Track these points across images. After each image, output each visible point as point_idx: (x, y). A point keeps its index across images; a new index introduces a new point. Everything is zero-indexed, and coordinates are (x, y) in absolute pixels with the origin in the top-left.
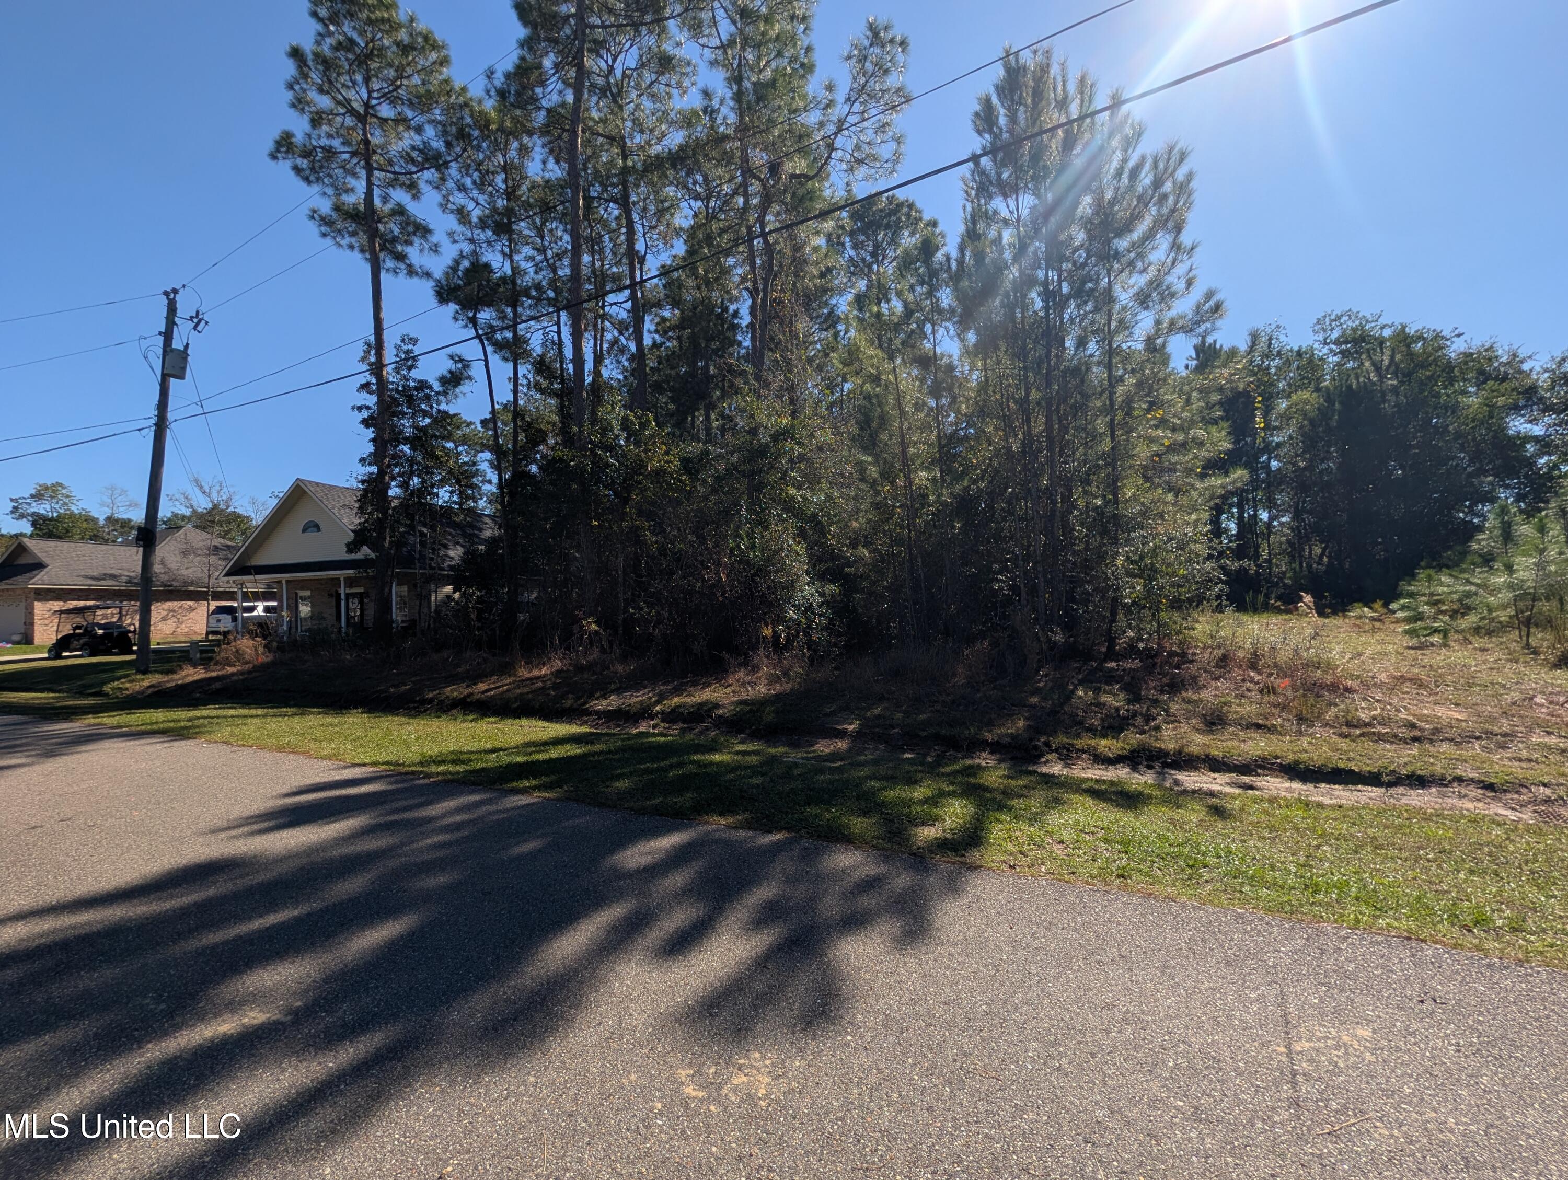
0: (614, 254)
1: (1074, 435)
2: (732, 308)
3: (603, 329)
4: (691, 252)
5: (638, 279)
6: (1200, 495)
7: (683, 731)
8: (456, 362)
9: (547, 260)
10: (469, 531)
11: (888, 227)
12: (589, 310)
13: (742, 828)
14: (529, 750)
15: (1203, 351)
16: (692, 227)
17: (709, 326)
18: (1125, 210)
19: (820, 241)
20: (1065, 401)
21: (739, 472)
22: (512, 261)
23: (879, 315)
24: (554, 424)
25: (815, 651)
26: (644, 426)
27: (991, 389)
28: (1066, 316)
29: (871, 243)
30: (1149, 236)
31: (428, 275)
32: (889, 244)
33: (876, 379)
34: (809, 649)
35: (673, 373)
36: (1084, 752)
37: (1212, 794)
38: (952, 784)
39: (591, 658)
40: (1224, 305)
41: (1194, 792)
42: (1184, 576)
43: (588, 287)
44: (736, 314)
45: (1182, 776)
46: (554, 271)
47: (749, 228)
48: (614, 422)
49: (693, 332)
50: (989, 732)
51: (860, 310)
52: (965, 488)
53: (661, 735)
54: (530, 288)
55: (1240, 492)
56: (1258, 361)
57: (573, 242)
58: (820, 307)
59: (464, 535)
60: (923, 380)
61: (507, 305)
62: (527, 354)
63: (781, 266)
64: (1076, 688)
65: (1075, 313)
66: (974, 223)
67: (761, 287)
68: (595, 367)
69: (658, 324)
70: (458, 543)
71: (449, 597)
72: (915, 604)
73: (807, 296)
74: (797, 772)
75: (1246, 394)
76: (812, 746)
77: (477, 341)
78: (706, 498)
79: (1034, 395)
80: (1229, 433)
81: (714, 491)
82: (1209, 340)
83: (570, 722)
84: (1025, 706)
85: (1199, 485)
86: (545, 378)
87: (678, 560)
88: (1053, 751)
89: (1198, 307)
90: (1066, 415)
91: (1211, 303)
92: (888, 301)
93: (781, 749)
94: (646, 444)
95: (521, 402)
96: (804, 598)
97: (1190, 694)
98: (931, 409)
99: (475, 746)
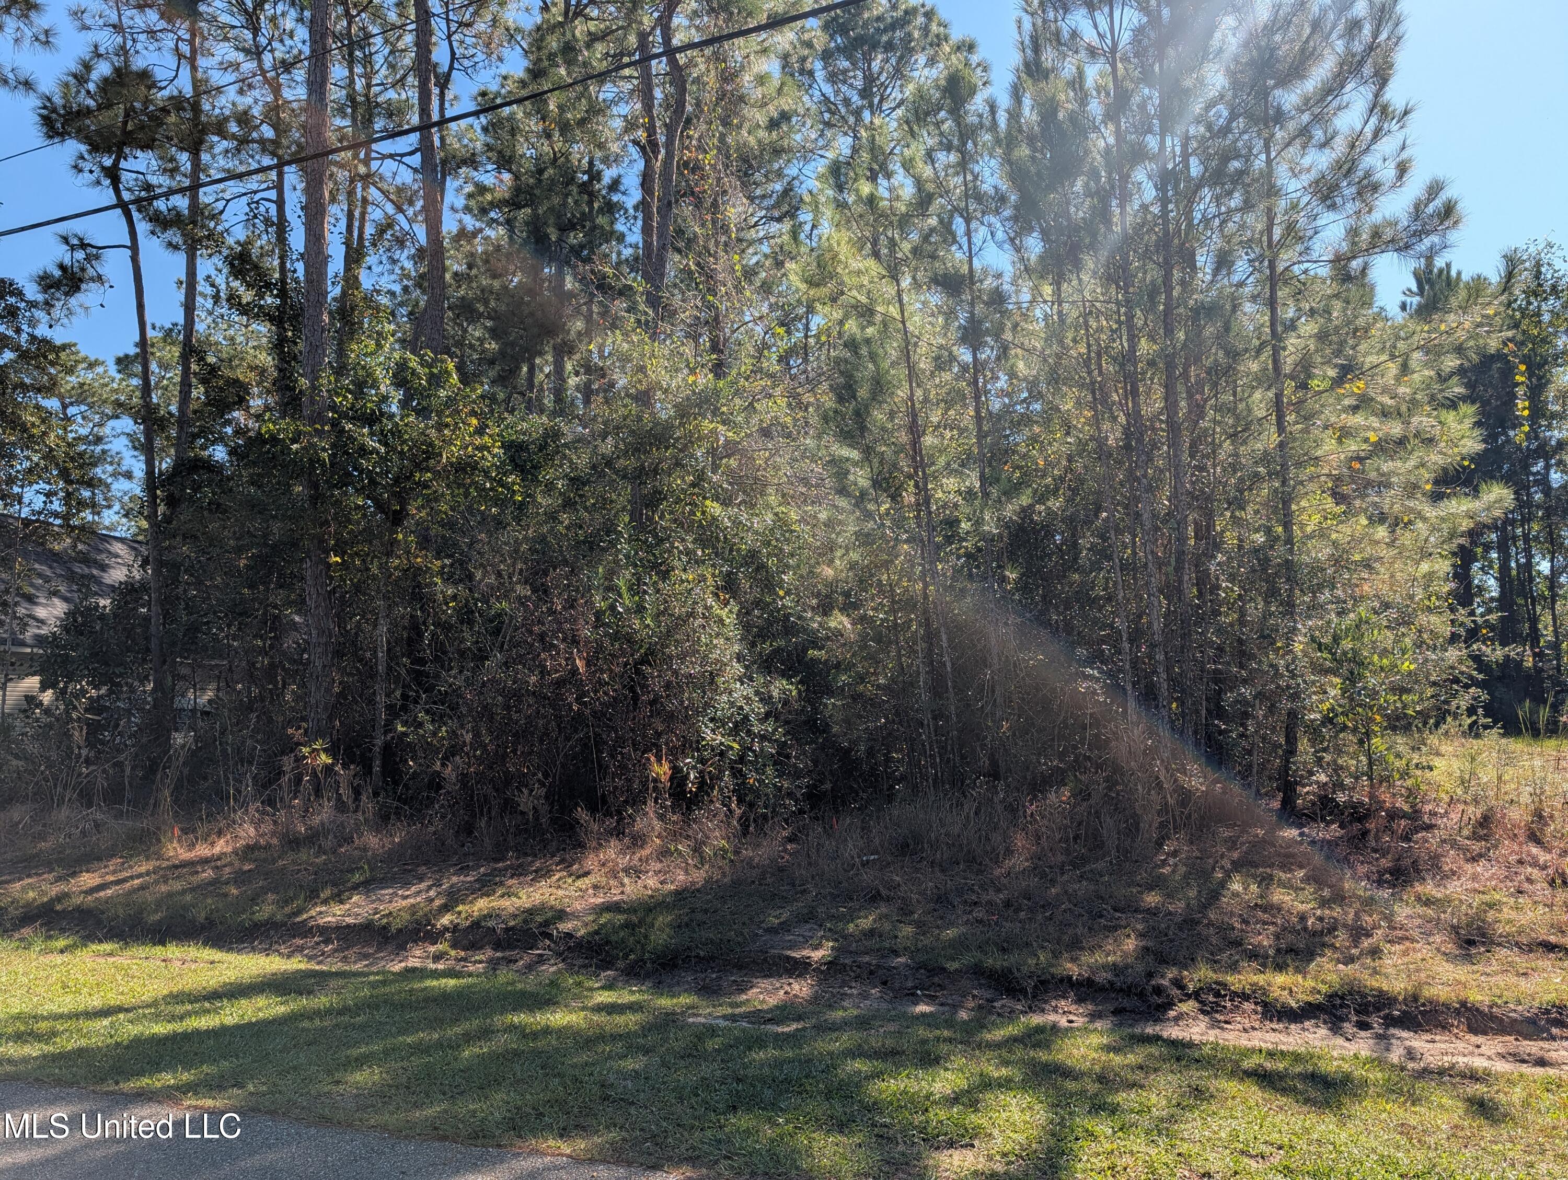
0: (392, 67)
1: (1215, 421)
2: (608, 175)
3: (365, 201)
4: (536, 73)
5: (435, 117)
6: (1434, 529)
7: (494, 965)
8: (73, 248)
9: (264, 72)
10: (79, 569)
11: (889, 47)
12: (341, 166)
13: (604, 1161)
14: (180, 1009)
15: (1429, 281)
16: (539, 28)
17: (565, 204)
18: (1292, 41)
19: (771, 66)
20: (1198, 360)
21: (617, 472)
22: (194, 68)
23: (871, 201)
24: (262, 372)
25: (751, 805)
26: (436, 380)
27: (1070, 335)
28: (1198, 216)
29: (859, 74)
30: (1334, 87)
31: (27, 85)
32: (892, 77)
33: (866, 313)
34: (740, 801)
35: (496, 284)
36: (1245, 997)
37: (1473, 1076)
38: (1006, 1063)
39: (317, 820)
40: (1459, 206)
41: (1442, 1072)
42: (1410, 673)
43: (339, 122)
44: (615, 185)
45: (1418, 1042)
46: (276, 90)
47: (643, 37)
48: (379, 372)
49: (535, 216)
50: (1074, 960)
51: (840, 188)
52: (1023, 510)
53: (450, 973)
54: (226, 119)
55: (1503, 526)
56: (1521, 301)
57: (313, 41)
58: (768, 180)
59: (71, 577)
60: (950, 315)
61: (182, 149)
62: (215, 240)
63: (698, 104)
64: (1228, 876)
65: (1213, 210)
66: (1037, 49)
67: (661, 139)
68: (348, 269)
69: (470, 196)
70: (55, 593)
71: (30, 699)
72: (935, 718)
73: (745, 160)
74: (712, 1044)
75: (1499, 356)
76: (743, 991)
77: (119, 211)
78: (552, 517)
79: (1145, 347)
80: (1478, 424)
81: (568, 504)
82: (1439, 262)
83: (267, 951)
84: (1136, 911)
85: (1430, 512)
86: (249, 286)
87: (497, 631)
88: (1189, 996)
89: (1418, 208)
90: (1200, 384)
91: (1438, 203)
92: (889, 175)
93: (685, 1000)
94: (440, 414)
95: (200, 328)
96: (732, 704)
97: (1429, 888)
98: (964, 368)
99: (67, 1004)
